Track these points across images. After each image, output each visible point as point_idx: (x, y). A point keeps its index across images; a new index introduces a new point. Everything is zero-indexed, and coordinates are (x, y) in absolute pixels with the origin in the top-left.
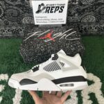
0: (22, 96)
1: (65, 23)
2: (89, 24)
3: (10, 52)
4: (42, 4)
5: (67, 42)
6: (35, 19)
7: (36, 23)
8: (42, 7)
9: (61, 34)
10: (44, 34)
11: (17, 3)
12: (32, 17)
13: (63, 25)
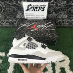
0: (14, 68)
1: (45, 18)
2: (63, 19)
3: (7, 37)
4: (30, 5)
5: (47, 31)
6: (25, 15)
7: (26, 18)
8: (30, 7)
9: (42, 26)
10: (31, 26)
11: (13, 4)
12: (23, 13)
13: (44, 20)
